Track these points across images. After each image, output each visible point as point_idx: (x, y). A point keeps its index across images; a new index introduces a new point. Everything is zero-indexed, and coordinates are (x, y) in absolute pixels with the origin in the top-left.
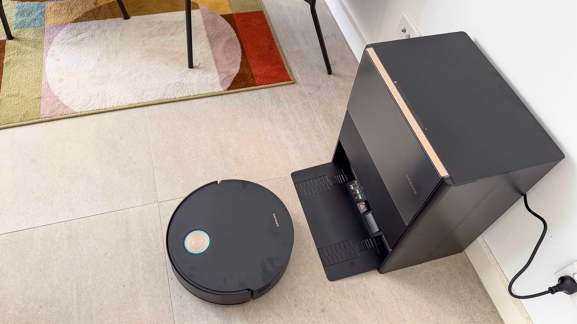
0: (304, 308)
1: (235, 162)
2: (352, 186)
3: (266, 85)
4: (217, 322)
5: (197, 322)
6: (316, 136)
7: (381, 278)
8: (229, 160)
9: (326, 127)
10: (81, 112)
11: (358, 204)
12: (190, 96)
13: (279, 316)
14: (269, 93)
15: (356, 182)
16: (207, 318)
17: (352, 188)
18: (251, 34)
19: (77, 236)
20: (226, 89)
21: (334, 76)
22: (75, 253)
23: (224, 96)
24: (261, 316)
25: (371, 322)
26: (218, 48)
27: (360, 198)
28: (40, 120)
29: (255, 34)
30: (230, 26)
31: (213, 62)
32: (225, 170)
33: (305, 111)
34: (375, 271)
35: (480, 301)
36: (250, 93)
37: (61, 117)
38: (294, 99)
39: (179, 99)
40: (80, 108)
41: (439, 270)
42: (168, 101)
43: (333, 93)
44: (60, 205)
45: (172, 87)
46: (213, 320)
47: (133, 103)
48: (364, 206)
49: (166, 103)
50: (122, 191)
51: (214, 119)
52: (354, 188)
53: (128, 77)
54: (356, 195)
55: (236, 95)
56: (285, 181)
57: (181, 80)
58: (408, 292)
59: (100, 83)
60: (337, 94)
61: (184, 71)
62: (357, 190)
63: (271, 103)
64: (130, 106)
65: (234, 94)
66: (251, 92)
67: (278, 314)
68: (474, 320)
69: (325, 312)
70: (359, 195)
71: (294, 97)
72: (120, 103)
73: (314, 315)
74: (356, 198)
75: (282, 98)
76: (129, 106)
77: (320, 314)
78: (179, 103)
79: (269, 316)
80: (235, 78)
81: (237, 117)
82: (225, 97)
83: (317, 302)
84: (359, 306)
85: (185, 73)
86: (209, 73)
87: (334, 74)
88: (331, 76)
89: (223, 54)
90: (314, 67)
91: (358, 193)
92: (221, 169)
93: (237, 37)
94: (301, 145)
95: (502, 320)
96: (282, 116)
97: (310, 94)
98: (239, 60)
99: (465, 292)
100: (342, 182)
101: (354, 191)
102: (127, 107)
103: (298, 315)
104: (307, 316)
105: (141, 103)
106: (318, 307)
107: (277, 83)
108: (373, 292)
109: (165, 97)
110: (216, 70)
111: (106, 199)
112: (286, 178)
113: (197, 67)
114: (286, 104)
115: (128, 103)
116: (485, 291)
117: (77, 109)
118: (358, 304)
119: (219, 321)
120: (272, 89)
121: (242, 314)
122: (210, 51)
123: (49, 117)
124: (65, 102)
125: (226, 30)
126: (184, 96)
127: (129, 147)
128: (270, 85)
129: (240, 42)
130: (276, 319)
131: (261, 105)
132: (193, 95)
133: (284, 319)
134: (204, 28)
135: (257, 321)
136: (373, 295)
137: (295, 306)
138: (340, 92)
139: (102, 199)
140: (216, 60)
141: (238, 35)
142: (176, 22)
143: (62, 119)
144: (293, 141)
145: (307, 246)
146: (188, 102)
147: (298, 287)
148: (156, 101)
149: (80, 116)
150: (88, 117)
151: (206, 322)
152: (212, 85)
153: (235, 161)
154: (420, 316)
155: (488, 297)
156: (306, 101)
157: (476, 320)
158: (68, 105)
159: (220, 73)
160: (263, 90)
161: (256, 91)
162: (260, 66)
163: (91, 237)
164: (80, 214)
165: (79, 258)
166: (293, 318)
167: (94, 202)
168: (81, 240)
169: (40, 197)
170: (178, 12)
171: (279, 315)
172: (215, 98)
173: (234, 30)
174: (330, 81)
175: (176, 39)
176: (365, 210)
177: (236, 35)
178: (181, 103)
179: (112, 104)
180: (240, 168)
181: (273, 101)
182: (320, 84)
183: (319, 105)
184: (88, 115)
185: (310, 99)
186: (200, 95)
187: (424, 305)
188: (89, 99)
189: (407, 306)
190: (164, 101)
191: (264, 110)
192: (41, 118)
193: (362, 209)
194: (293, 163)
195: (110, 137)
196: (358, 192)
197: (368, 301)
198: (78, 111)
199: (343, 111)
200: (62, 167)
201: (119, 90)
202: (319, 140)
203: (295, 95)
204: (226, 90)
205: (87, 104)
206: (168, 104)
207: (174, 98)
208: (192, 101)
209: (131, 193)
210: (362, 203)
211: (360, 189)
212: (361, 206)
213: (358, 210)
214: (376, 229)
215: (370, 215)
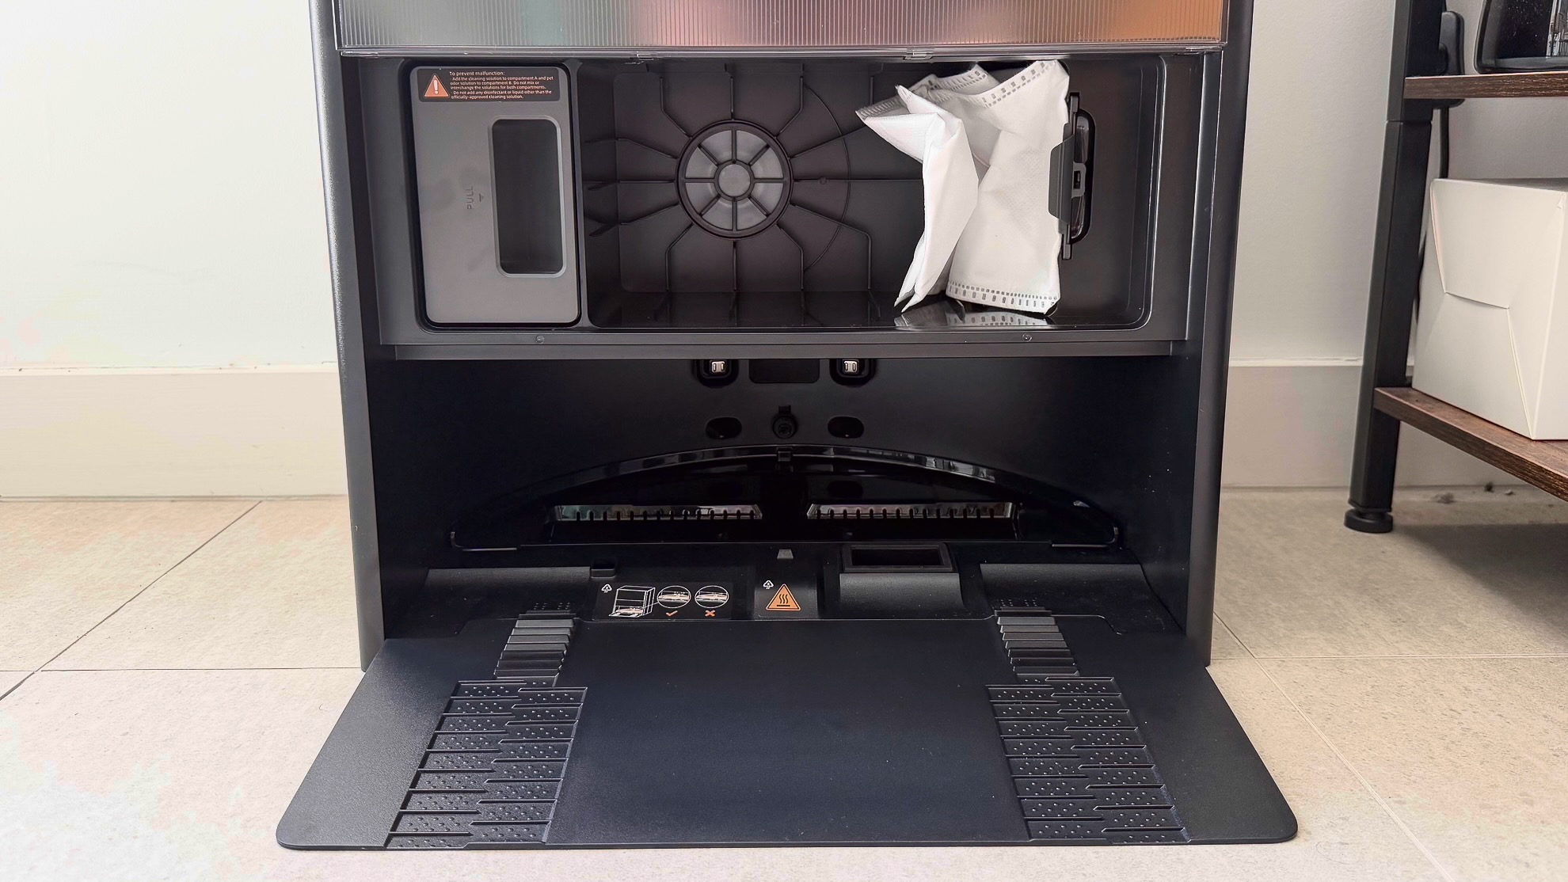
2: (623, 611)
11: (754, 618)
15: (607, 589)
17: (635, 612)
27: (722, 598)
48: (784, 592)
52: (637, 605)
54: (693, 609)
62: (666, 596)
70: (703, 598)
74: (709, 613)
91: (687, 598)
100: (565, 632)
101: (658, 609)
176: (812, 595)
193: (792, 606)
196: (679, 597)
210: (757, 594)
211: (663, 582)
212: (774, 605)
213: (784, 626)
214: (946, 582)
215: (854, 582)
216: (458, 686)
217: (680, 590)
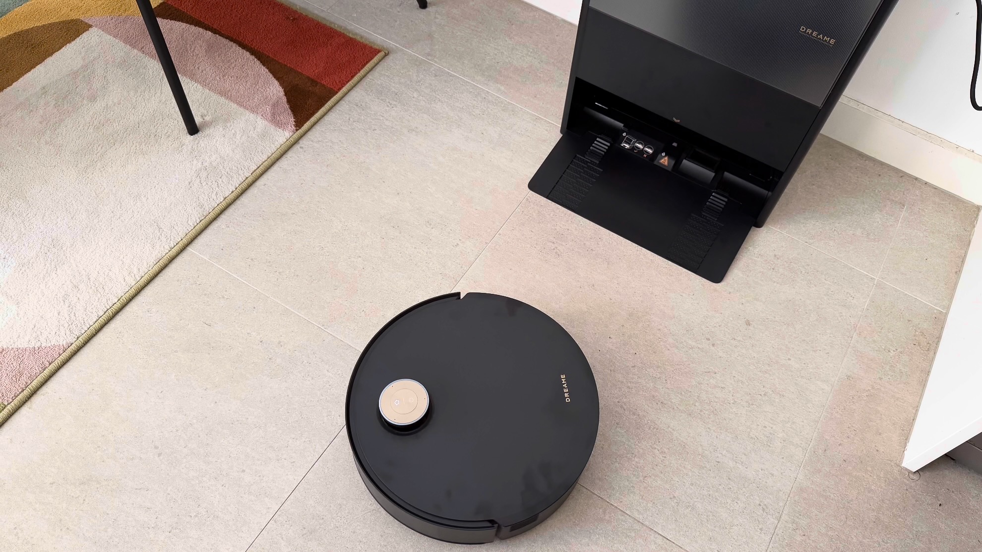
0: (725, 339)
1: (434, 229)
2: (625, 145)
3: (350, 82)
4: (649, 447)
5: (626, 471)
6: (503, 110)
7: (767, 232)
8: (422, 233)
9: (502, 88)
10: (78, 338)
11: (655, 163)
12: (247, 178)
13: (709, 374)
14: (366, 92)
15: (624, 134)
16: (633, 454)
17: (627, 146)
18: (236, 16)
19: (321, 521)
20: (294, 128)
21: (434, 6)
22: (347, 546)
23: (301, 142)
24: (691, 392)
25: (807, 290)
26: (204, 72)
27: (650, 151)
28: (9, 407)
29: (242, 13)
30: (184, 25)
31: (223, 100)
32: (431, 250)
33: (449, 85)
34: (751, 229)
35: (880, 175)
36: (338, 111)
37: (47, 372)
38: (415, 77)
39: (234, 194)
40: (68, 333)
41: (811, 173)
42: (217, 210)
43: (459, 33)
44: (229, 505)
45: (200, 184)
46: (643, 449)
47: (159, 256)
48: (666, 158)
49: (217, 217)
50: (312, 400)
51: (329, 188)
52: (629, 144)
53: (96, 221)
54: (642, 152)
55: (317, 127)
56: (531, 204)
57: (200, 163)
58: (808, 225)
59: (53, 266)
60: (467, 31)
61: (190, 147)
62: (637, 145)
63: (388, 106)
64: (161, 263)
65: (314, 130)
66: (338, 107)
67: (706, 372)
68: (895, 201)
69: (751, 323)
71: (410, 73)
72: (135, 271)
73: (744, 337)
74: (645, 156)
75: (393, 87)
76: (158, 265)
77: (750, 331)
78: (238, 202)
79: (699, 384)
80: (289, 101)
81: (359, 161)
82: (304, 142)
83: (731, 319)
84: (778, 285)
85: (195, 147)
86: (235, 121)
87: (430, 3)
88: (429, 9)
89: (224, 76)
90: (390, 10)
92: (425, 254)
93: (217, 35)
94: (497, 137)
95: (916, 179)
96: (425, 115)
97: (429, 55)
98: (264, 70)
99: (858, 177)
100: (607, 148)
102: (156, 268)
103: (729, 353)
104: (738, 345)
105: (175, 246)
106: (739, 325)
107: (363, 67)
108: (775, 256)
109: (207, 209)
110: (242, 109)
111: (299, 430)
112: (528, 198)
113: (206, 125)
114: (412, 93)
115: (152, 261)
116: (874, 161)
117: (66, 338)
118: (774, 282)
119: (651, 444)
120: (365, 83)
121: (666, 410)
122: (196, 84)
123: (20, 390)
124: (22, 344)
125: (183, 34)
126: (238, 185)
127: (239, 329)
128: (356, 79)
129: (232, 40)
130: (711, 380)
131: (376, 119)
132: (251, 173)
133: (719, 371)
134: (140, 54)
135: (692, 402)
136: (778, 259)
137: (713, 345)
138: (467, 26)
139: (293, 436)
140: (223, 93)
141: (215, 31)
142: (75, 74)
143: (53, 375)
144: (481, 141)
145: (649, 265)
146: (253, 191)
147: (692, 322)
148: (198, 224)
149: (83, 346)
150: (101, 335)
151: (636, 460)
152: (263, 136)
153: (432, 228)
154: (846, 241)
155: (882, 164)
156: (433, 69)
157: (897, 199)
158: (34, 344)
159: (254, 110)
160: (353, 94)
161: (342, 102)
162: (308, 58)
163: (345, 502)
164: (284, 489)
165: (363, 546)
166: (727, 361)
167: (284, 452)
168: (334, 521)
169: (177, 523)
170: (57, 55)
171: (709, 372)
172: (290, 154)
173: (200, 27)
174: (435, 18)
175: (110, 103)
176: (673, 162)
177: (210, 33)
178: (244, 199)
179: (124, 284)
180: (451, 231)
181: (388, 101)
182: (426, 31)
183: (458, 63)
184: (96, 333)
185: (436, 62)
186: (262, 166)
187: (837, 225)
188: (67, 305)
189: (823, 241)
190: (212, 215)
191: (387, 123)
192: (6, 404)
193: (666, 163)
194: (514, 170)
195: (185, 339)
196: (641, 146)
197: (781, 270)
198: (71, 339)
199: (501, 50)
200: (156, 448)
201: (108, 253)
202: (513, 114)
203: (409, 71)
204: (297, 130)
205: (73, 318)
206: (223, 216)
207: (223, 199)
208: (259, 183)
209: (330, 390)
210: (659, 156)
211: (639, 140)
212: (662, 161)
213: (661, 169)
214: (710, 174)
215: (686, 163)
216: (576, 156)
217: (642, 144)
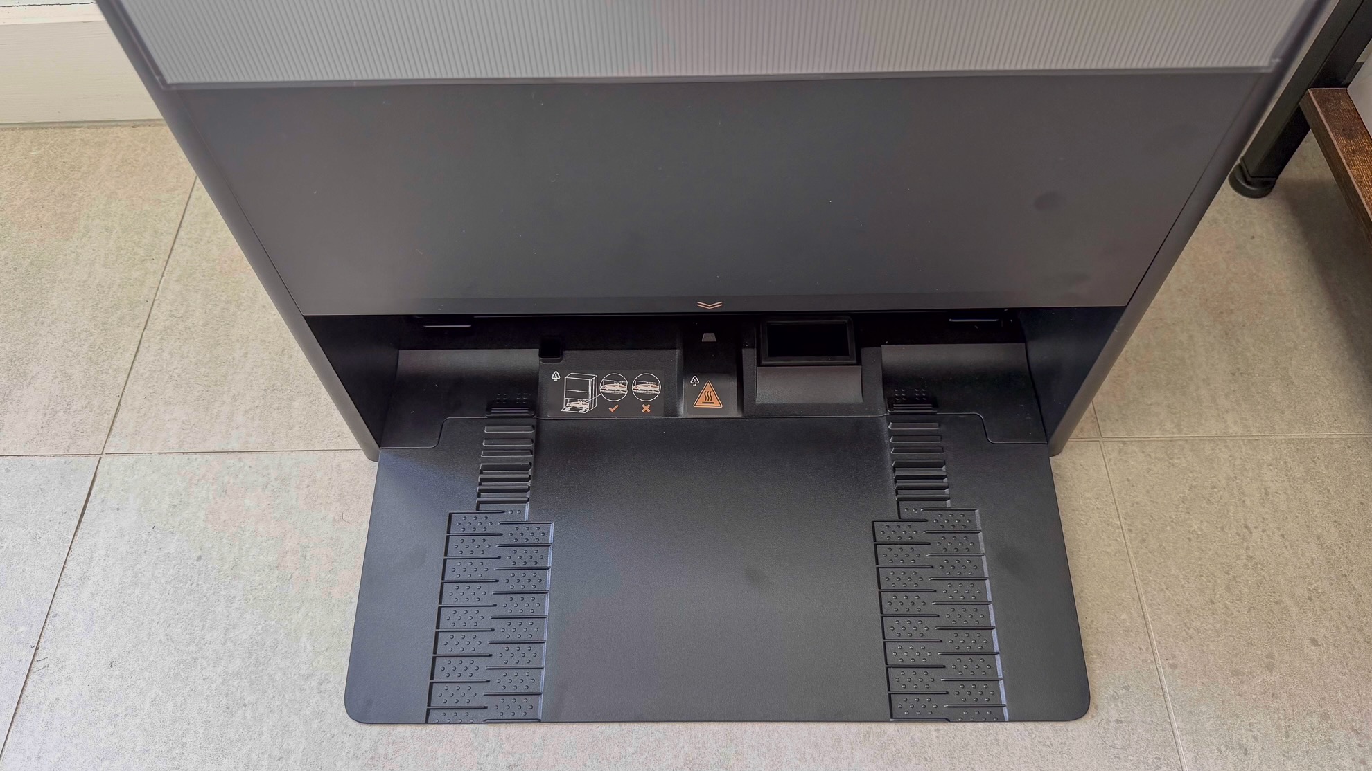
70: (639, 388)
91: (625, 389)
101: (603, 403)
